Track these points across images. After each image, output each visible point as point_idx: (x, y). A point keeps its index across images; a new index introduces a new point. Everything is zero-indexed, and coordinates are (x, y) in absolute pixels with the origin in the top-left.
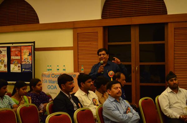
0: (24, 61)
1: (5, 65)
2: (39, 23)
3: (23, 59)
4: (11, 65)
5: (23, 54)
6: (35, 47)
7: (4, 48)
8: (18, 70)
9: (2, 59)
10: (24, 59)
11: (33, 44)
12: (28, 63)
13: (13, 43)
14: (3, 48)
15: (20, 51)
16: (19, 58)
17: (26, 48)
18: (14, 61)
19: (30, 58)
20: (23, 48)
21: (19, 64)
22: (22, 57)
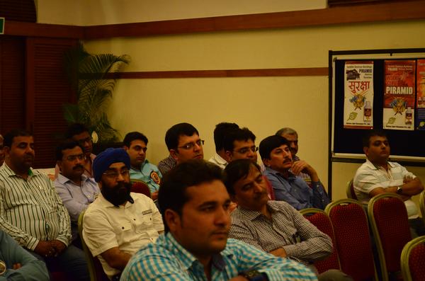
1: (366, 110)
3: (421, 93)
4: (385, 109)
7: (365, 65)
8: (405, 125)
9: (358, 92)
13: (391, 51)
14: (362, 65)
15: (415, 74)
16: (408, 91)
18: (396, 99)
20: (422, 64)
21: (409, 108)
22: (418, 89)
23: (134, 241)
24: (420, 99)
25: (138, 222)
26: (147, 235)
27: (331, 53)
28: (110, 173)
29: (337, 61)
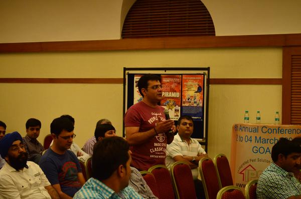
0: (187, 100)
2: (215, 35)
3: (185, 96)
5: (186, 89)
6: (210, 78)
8: (174, 117)
10: (187, 97)
11: (206, 72)
12: (195, 105)
13: (165, 69)
15: (181, 84)
16: (177, 95)
17: (191, 78)
18: (168, 100)
19: (198, 95)
20: (185, 78)
21: (177, 106)
22: (183, 94)
23: (30, 194)
24: (184, 100)
25: (32, 182)
26: (39, 190)
27: (125, 69)
28: (14, 148)
29: (129, 75)
